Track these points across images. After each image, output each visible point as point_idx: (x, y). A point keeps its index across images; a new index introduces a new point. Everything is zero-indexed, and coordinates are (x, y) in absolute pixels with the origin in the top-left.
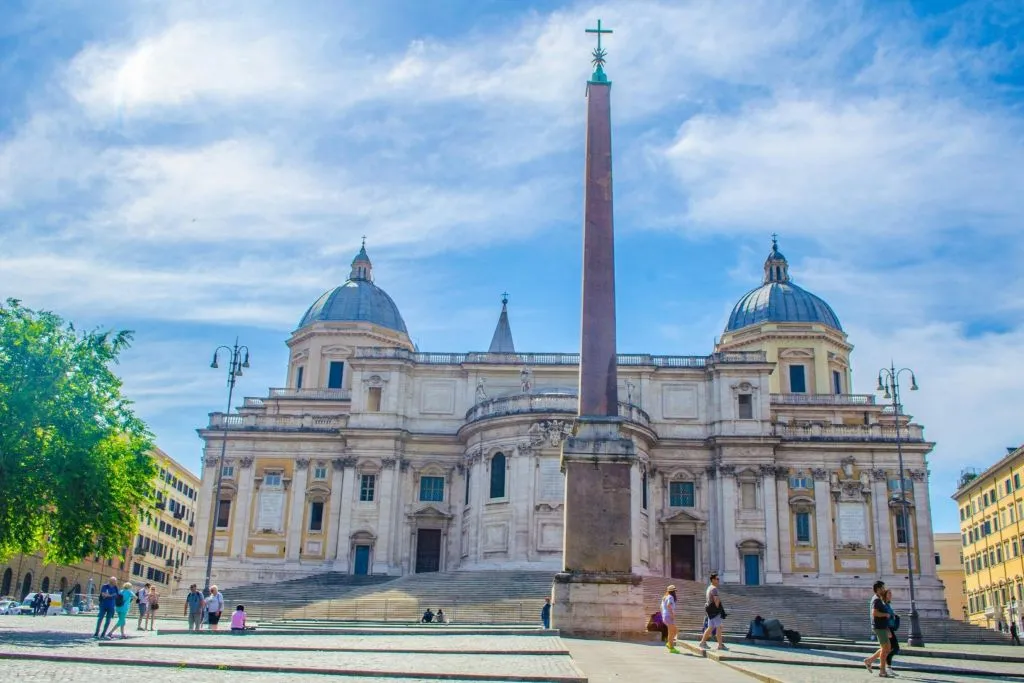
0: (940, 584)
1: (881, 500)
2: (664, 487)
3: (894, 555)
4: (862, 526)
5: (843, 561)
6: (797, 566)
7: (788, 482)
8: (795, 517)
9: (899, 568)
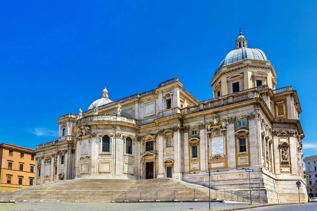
0: (260, 170)
1: (231, 132)
2: (143, 144)
3: (236, 158)
4: (222, 147)
5: (212, 164)
6: (191, 169)
7: (189, 133)
8: (191, 148)
9: (239, 164)
